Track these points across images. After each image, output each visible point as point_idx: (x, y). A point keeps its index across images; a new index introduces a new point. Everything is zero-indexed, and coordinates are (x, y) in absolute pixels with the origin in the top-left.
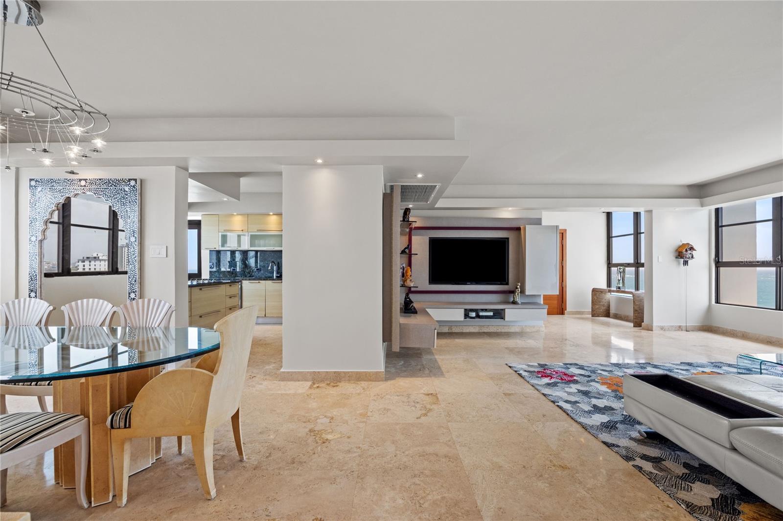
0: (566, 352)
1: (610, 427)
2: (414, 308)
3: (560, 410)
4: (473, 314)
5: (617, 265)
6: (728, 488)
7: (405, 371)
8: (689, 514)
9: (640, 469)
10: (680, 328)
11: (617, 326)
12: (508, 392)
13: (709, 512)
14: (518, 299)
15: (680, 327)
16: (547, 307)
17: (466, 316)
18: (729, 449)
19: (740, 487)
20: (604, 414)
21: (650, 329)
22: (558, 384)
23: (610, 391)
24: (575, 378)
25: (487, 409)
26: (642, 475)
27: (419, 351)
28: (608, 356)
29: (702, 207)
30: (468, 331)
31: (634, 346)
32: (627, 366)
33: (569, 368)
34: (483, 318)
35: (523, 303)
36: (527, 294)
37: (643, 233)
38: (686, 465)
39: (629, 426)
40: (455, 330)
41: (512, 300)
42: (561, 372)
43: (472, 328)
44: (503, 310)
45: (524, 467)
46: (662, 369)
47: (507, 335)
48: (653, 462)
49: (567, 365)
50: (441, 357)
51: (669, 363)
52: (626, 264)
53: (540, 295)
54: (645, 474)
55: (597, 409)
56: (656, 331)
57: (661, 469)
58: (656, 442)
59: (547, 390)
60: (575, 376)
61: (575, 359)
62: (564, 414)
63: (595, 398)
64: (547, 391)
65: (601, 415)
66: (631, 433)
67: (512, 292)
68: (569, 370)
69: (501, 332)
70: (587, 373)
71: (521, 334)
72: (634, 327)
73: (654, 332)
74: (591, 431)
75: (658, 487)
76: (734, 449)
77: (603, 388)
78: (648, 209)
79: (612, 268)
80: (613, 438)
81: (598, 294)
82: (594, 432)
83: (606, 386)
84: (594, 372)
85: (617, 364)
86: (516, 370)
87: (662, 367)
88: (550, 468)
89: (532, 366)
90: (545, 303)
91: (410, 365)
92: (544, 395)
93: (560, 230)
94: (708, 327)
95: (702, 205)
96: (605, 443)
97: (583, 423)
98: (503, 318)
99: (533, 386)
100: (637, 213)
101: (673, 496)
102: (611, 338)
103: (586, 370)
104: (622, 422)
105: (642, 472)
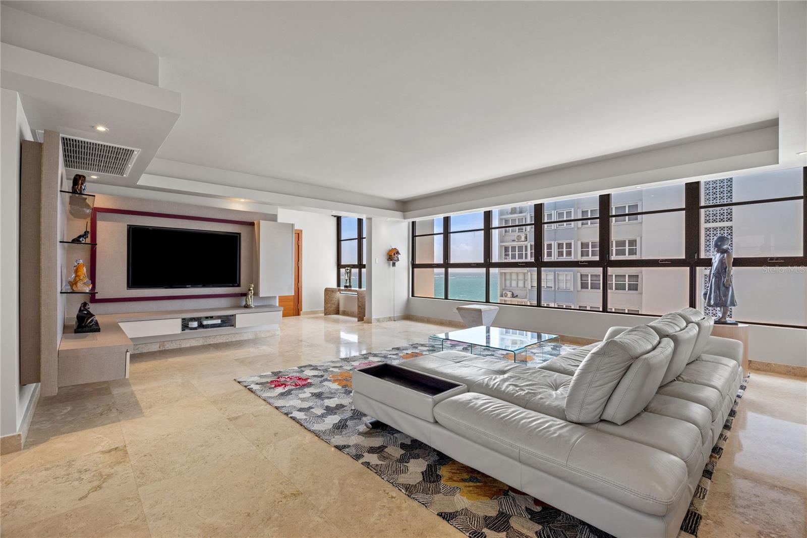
0: (300, 354)
1: (341, 427)
2: (97, 323)
3: (294, 423)
4: (195, 324)
5: (344, 266)
6: (431, 456)
7: (71, 422)
8: (407, 496)
9: (367, 464)
10: (390, 319)
11: (346, 322)
12: (234, 415)
13: (422, 488)
14: (251, 302)
15: (390, 317)
16: (282, 308)
17: (185, 326)
18: (433, 423)
19: (439, 454)
20: (335, 414)
21: (369, 322)
22: (292, 392)
23: (340, 387)
24: (309, 381)
25: (203, 448)
26: (370, 471)
27: (106, 385)
28: (338, 352)
29: (405, 219)
30: (188, 345)
31: (358, 339)
32: (354, 359)
33: (304, 371)
34: (208, 328)
35: (256, 307)
36: (261, 296)
37: (365, 238)
38: (403, 446)
39: (357, 421)
40: (169, 346)
41: (244, 303)
42: (296, 377)
43: (194, 342)
44: (234, 316)
45: (249, 515)
46: (381, 357)
47: (239, 344)
48: (378, 453)
49: (301, 369)
50: (143, 387)
51: (385, 350)
52: (352, 265)
53: (276, 297)
54: (372, 469)
55: (330, 411)
56: (374, 323)
57: (384, 457)
58: (378, 430)
59: (280, 401)
60: (309, 379)
61: (309, 360)
62: (298, 425)
63: (328, 398)
64: (279, 403)
65: (333, 416)
66: (359, 427)
67: (245, 295)
68: (304, 373)
69: (232, 342)
70: (320, 373)
71: (255, 341)
72: (358, 321)
73: (373, 324)
74: (324, 437)
75: (383, 479)
76: (436, 422)
77: (335, 386)
78: (370, 216)
79: (341, 269)
80: (345, 439)
81: (329, 293)
82: (327, 437)
83: (337, 383)
84: (326, 370)
85: (346, 358)
86: (246, 384)
87: (379, 355)
88: (280, 503)
89: (265, 376)
90: (280, 305)
91: (85, 409)
92: (277, 408)
93: (296, 230)
94: (408, 316)
95: (405, 218)
96: (336, 447)
97: (316, 431)
98: (233, 325)
99: (265, 400)
100: (360, 219)
101: (395, 483)
102: (340, 334)
103: (320, 370)
104: (352, 418)
105: (370, 467)
